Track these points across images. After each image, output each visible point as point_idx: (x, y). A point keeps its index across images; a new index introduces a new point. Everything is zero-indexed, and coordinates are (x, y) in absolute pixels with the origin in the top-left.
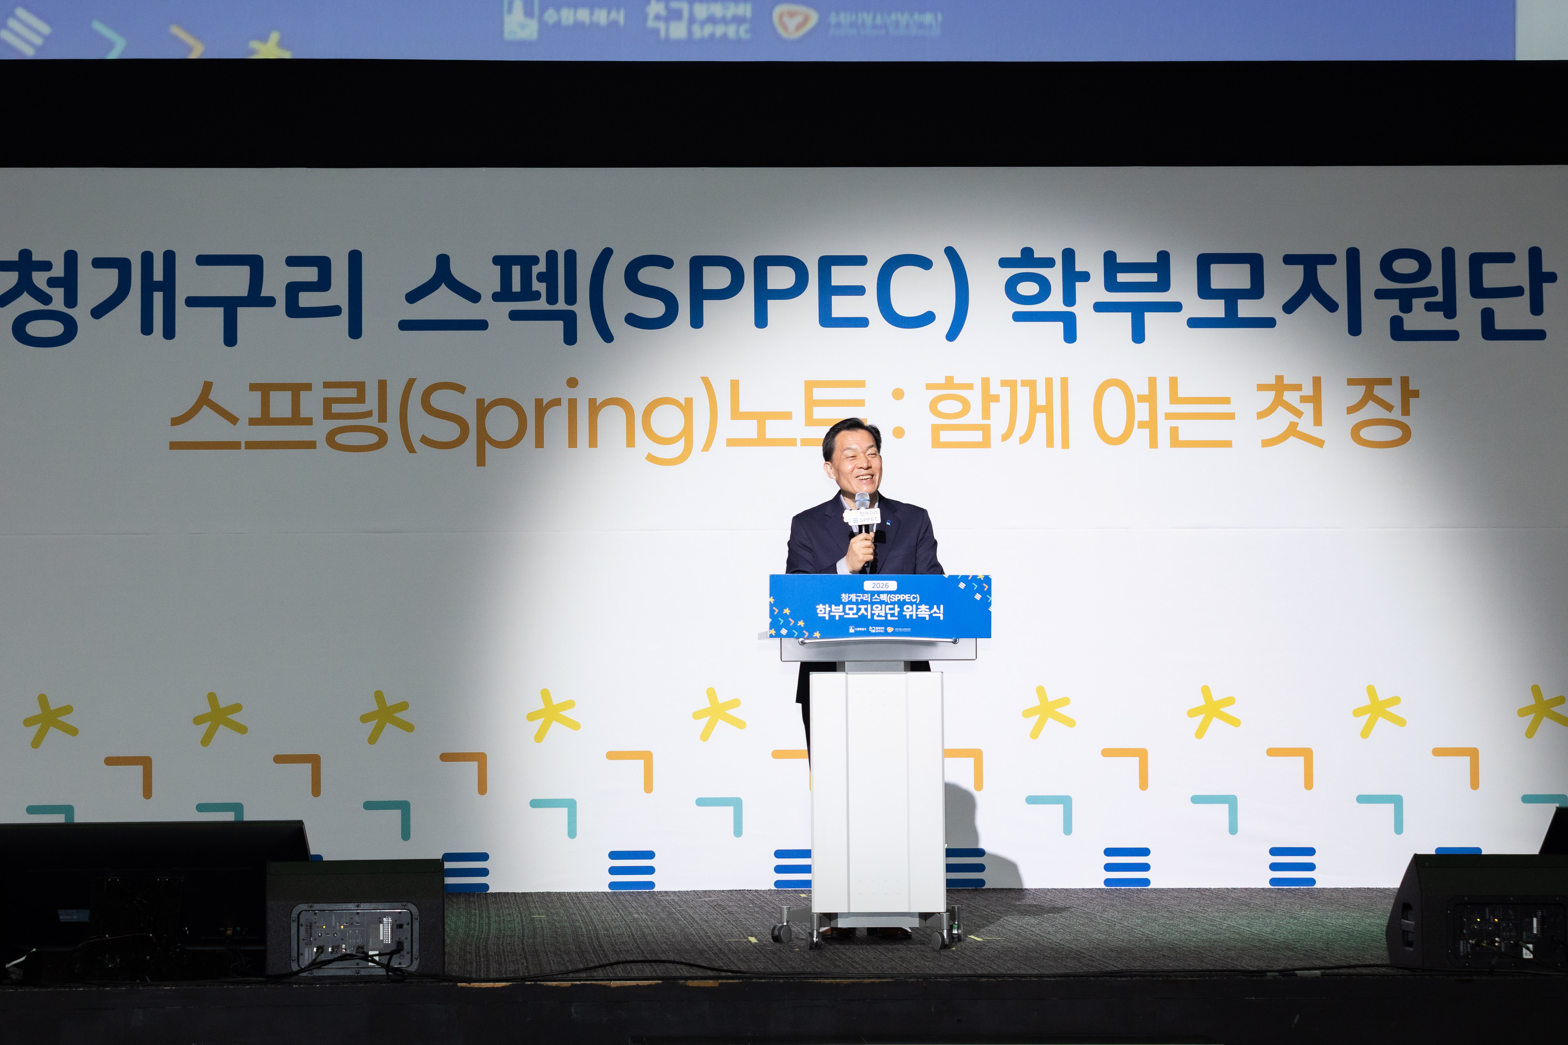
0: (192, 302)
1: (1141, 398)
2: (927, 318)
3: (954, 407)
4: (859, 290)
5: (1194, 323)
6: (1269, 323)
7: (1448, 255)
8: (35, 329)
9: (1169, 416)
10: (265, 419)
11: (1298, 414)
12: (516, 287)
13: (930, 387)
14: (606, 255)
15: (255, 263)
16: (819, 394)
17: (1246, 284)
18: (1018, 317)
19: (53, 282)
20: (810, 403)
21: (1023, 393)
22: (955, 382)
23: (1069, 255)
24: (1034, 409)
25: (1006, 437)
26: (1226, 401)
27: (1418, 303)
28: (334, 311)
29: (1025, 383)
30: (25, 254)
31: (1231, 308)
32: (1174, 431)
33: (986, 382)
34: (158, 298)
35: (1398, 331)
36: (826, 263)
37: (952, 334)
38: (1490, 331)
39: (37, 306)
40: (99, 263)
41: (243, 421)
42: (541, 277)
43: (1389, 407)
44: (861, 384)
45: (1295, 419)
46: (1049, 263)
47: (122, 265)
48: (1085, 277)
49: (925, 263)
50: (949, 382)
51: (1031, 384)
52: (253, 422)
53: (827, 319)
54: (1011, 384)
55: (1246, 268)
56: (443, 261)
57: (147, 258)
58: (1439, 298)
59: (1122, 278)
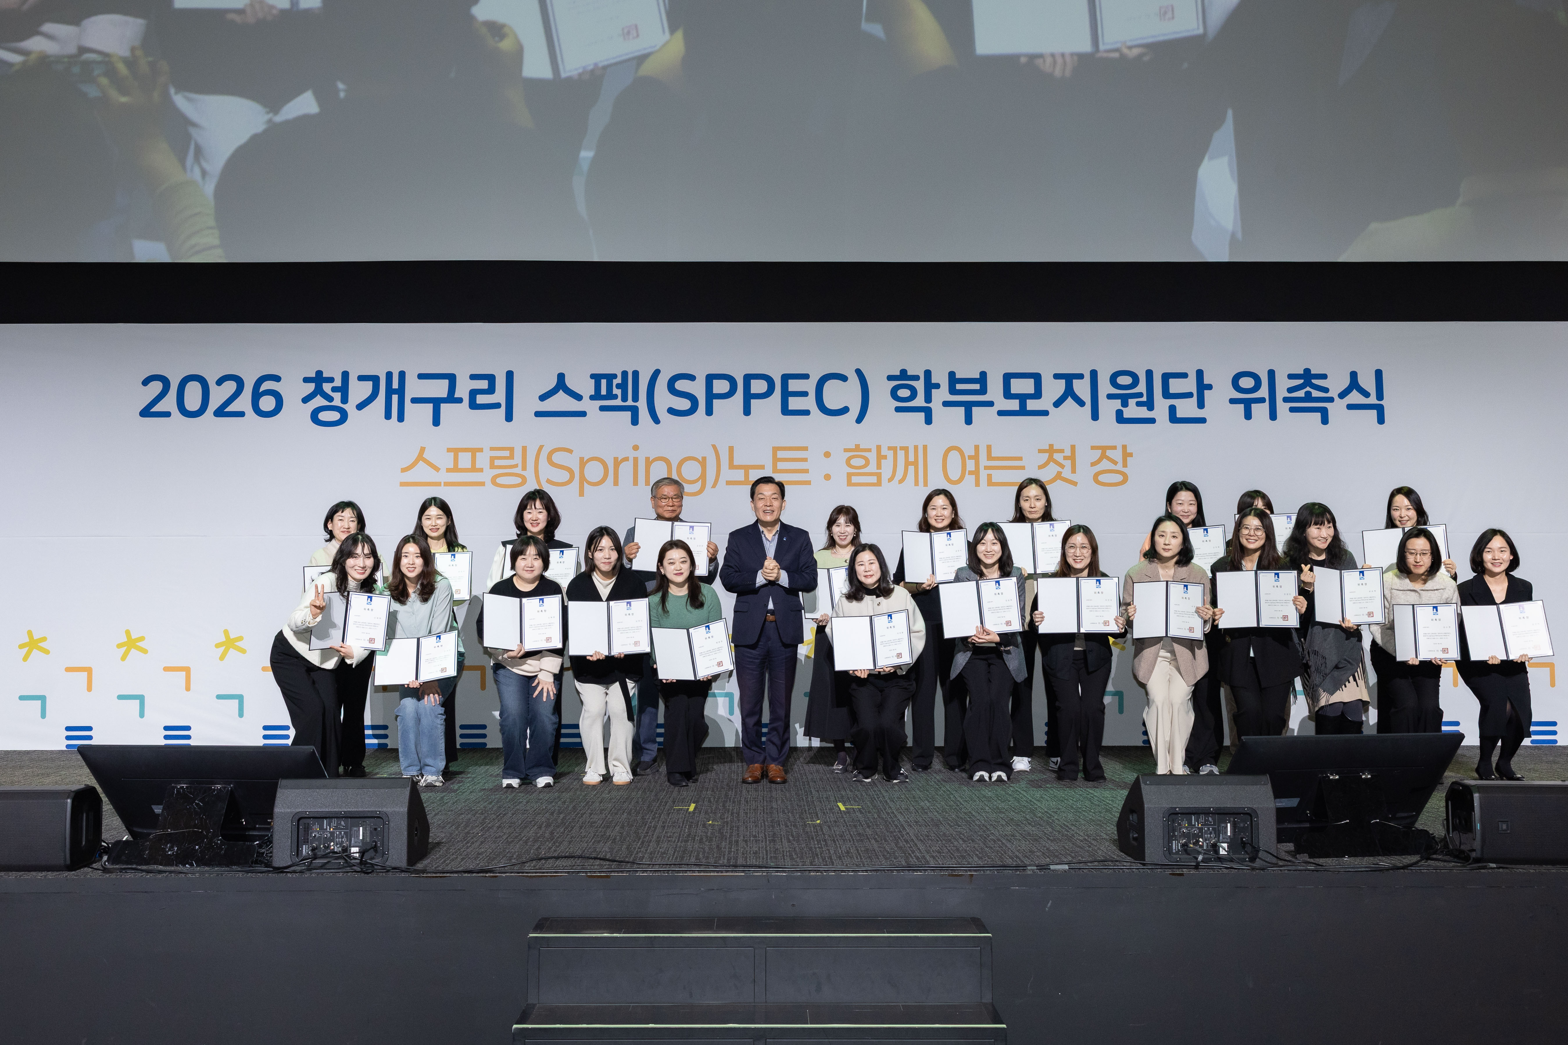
0: (415, 401)
1: (970, 457)
2: (845, 410)
3: (861, 462)
4: (805, 394)
5: (1001, 413)
6: (1045, 413)
7: (1149, 374)
8: (324, 416)
9: (986, 468)
10: (456, 469)
11: (1062, 466)
12: (604, 392)
13: (846, 450)
14: (657, 373)
15: (451, 379)
16: (781, 454)
17: (1031, 390)
18: (898, 409)
19: (334, 389)
20: (776, 460)
21: (901, 454)
22: (861, 447)
23: (928, 374)
24: (907, 464)
25: (890, 480)
26: (1020, 459)
27: (1132, 402)
28: (497, 406)
29: (902, 448)
30: (319, 373)
31: (1023, 405)
32: (989, 477)
33: (879, 448)
34: (395, 398)
35: (1120, 418)
36: (786, 378)
37: (859, 420)
38: (1174, 419)
39: (325, 403)
40: (361, 378)
41: (443, 470)
42: (618, 386)
43: (1115, 463)
44: (805, 449)
45: (1060, 469)
46: (916, 378)
47: (375, 379)
48: (937, 386)
49: (844, 378)
50: (857, 448)
51: (906, 449)
52: (449, 470)
53: (786, 411)
54: (894, 449)
55: (1031, 382)
56: (561, 377)
57: (389, 375)
58: (1144, 399)
59: (959, 387)
